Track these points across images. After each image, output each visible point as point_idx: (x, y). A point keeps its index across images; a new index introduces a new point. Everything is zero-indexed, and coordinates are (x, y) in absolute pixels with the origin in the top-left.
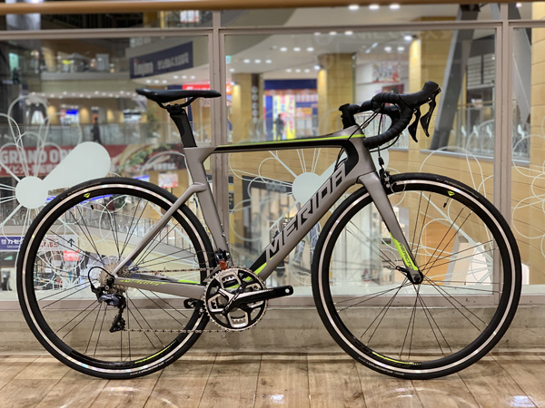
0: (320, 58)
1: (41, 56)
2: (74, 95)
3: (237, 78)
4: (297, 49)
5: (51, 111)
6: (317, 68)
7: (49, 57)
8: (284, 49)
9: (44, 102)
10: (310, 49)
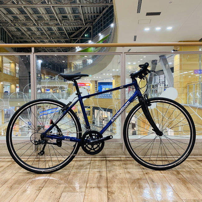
0: (113, 76)
1: (41, 76)
2: (49, 86)
3: (91, 81)
4: (108, 74)
5: (43, 90)
6: (113, 79)
7: (43, 77)
8: (104, 74)
9: (41, 87)
10: (111, 74)
